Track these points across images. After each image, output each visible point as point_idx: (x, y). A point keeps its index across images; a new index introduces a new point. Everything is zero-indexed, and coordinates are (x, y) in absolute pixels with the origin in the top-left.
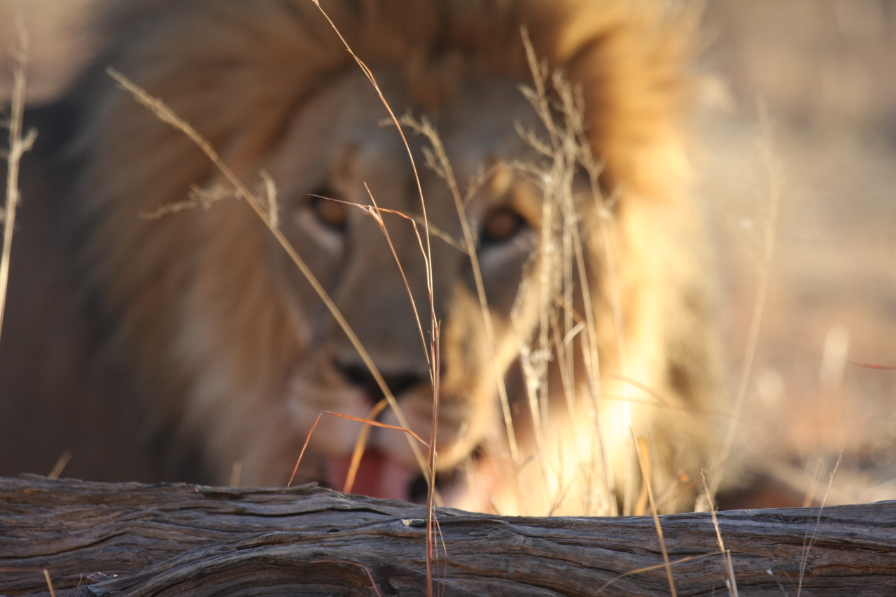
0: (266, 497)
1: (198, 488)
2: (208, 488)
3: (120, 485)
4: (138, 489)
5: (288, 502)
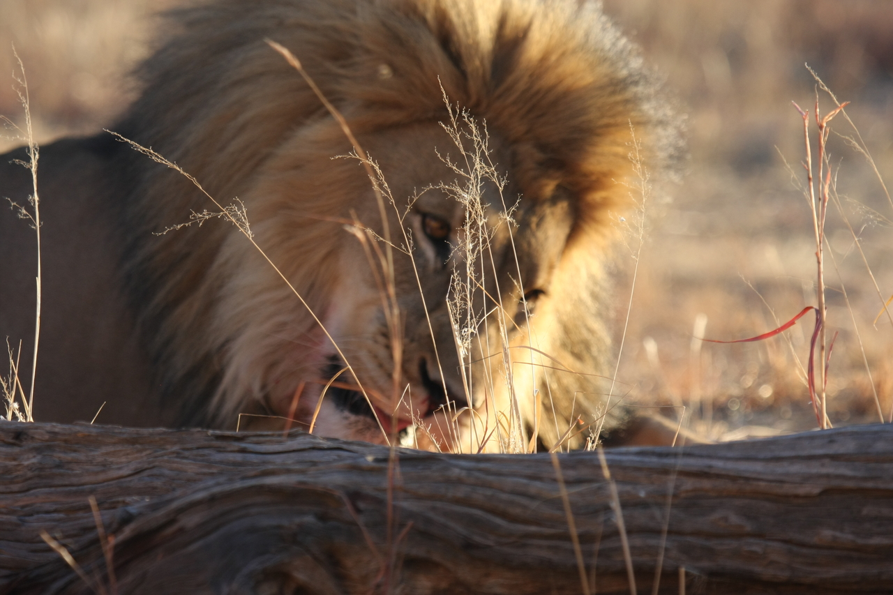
0: (261, 439)
1: (210, 432)
2: (218, 432)
3: (151, 430)
4: (164, 433)
5: (280, 442)
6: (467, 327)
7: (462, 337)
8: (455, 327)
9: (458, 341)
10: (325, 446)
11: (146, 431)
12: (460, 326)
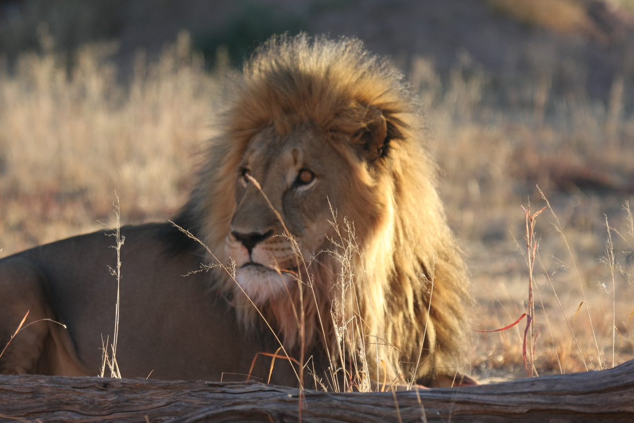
0: (233, 386)
1: (206, 382)
3: (175, 382)
4: (182, 383)
5: (242, 388)
6: (342, 326)
7: (339, 332)
8: (336, 326)
9: (337, 334)
10: (267, 389)
11: (172, 382)
12: (338, 326)
